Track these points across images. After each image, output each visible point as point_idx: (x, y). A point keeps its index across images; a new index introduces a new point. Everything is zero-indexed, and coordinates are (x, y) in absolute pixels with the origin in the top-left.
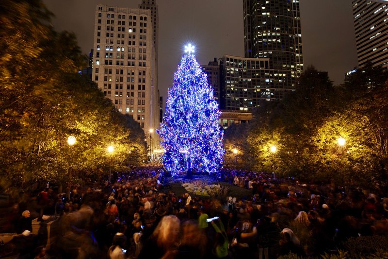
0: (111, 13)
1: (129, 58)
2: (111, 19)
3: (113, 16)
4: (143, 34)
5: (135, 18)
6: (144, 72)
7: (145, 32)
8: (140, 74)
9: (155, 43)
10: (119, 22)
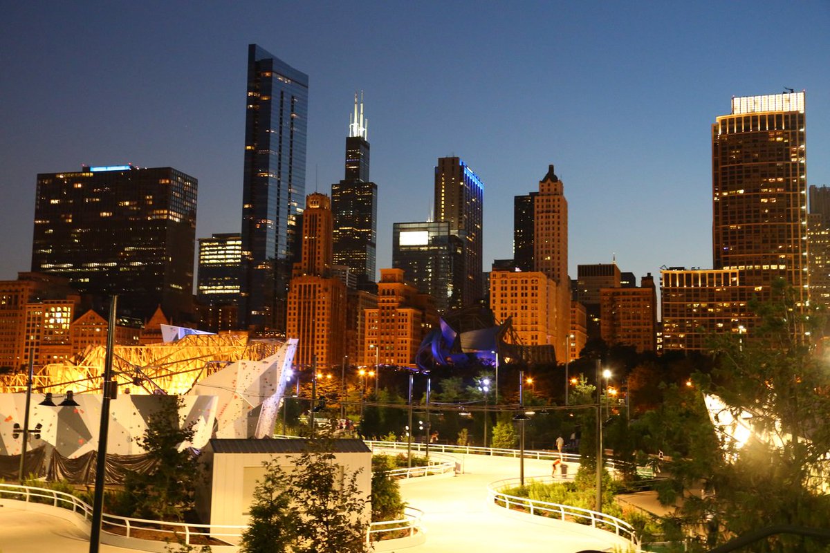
0: (504, 279)
1: (522, 324)
2: (504, 285)
3: (506, 282)
4: (534, 298)
5: (526, 282)
6: (536, 336)
7: (536, 296)
8: (532, 338)
9: (547, 308)
10: (512, 288)
